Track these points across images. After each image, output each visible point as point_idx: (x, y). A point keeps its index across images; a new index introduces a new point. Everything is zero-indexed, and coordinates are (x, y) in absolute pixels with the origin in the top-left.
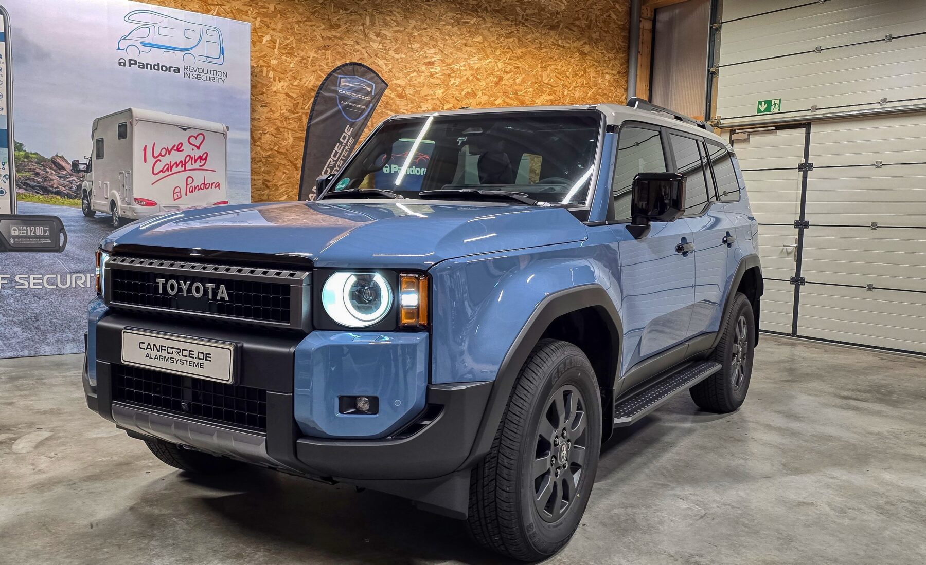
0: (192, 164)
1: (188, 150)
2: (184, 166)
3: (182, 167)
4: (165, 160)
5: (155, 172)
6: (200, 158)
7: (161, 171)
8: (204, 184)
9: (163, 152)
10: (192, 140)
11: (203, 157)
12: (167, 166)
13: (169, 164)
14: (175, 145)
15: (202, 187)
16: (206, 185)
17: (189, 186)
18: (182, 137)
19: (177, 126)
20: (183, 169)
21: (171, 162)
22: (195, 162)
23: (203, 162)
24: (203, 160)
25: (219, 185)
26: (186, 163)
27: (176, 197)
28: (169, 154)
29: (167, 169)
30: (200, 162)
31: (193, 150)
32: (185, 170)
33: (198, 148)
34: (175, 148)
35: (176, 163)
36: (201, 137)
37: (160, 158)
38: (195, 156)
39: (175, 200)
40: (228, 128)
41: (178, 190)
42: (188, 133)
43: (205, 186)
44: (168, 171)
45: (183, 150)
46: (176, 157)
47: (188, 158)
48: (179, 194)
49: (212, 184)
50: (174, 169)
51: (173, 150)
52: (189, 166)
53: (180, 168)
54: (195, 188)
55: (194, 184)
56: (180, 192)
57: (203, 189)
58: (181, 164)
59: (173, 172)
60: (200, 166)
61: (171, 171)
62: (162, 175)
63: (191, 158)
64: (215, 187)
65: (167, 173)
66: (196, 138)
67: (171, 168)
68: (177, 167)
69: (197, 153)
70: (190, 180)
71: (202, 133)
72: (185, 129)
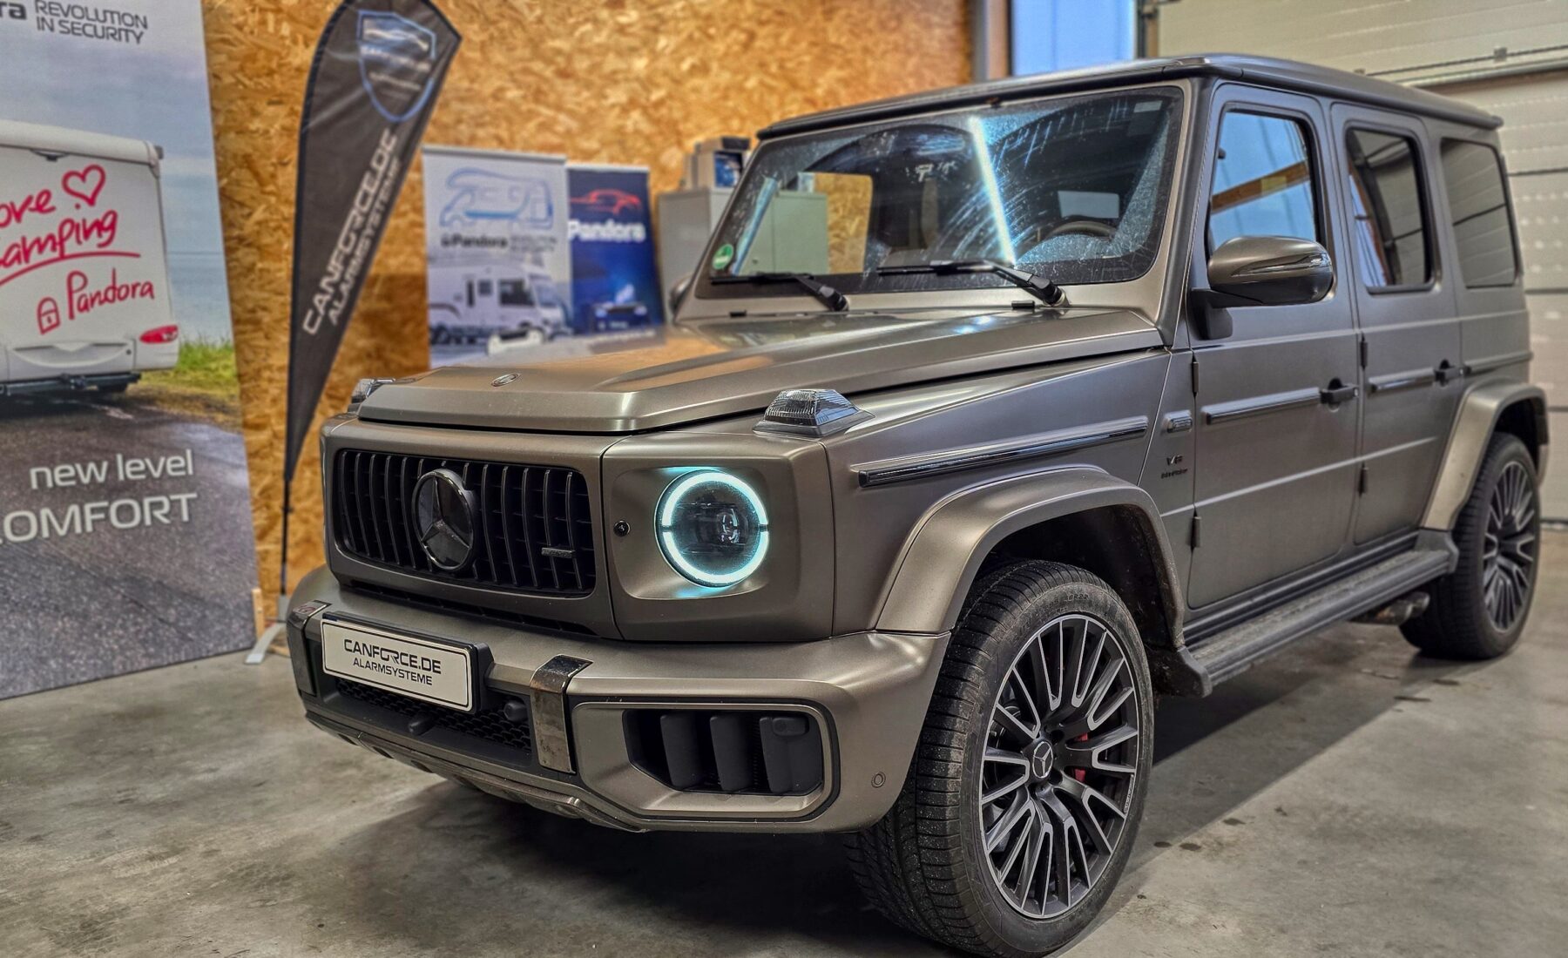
0: (79, 242)
1: (64, 207)
2: (58, 247)
3: (54, 249)
4: (10, 235)
6: (99, 225)
7: (2, 263)
8: (113, 288)
10: (74, 183)
11: (106, 224)
12: (16, 250)
13: (20, 243)
14: (29, 200)
15: (110, 294)
16: (119, 290)
17: (76, 296)
18: (48, 176)
20: (56, 254)
21: (24, 240)
22: (86, 237)
23: (106, 235)
24: (106, 229)
25: (150, 290)
26: (62, 240)
27: (46, 324)
28: (19, 220)
29: (17, 258)
30: (100, 236)
31: (78, 206)
32: (63, 257)
33: (91, 201)
34: (33, 205)
35: (37, 241)
36: (94, 177)
38: (84, 221)
39: (43, 331)
40: (159, 151)
41: (48, 306)
42: (63, 166)
43: (116, 293)
44: (19, 263)
45: (52, 209)
46: (35, 226)
47: (67, 228)
48: (53, 316)
49: (134, 287)
50: (35, 257)
51: (27, 210)
52: (71, 246)
53: (49, 254)
54: (93, 300)
55: (90, 291)
56: (56, 311)
57: (112, 301)
58: (50, 244)
59: (33, 262)
60: (101, 245)
61: (27, 260)
63: (75, 227)
64: (142, 294)
65: (16, 267)
66: (83, 177)
67: (27, 253)
68: (41, 250)
69: (90, 215)
70: (77, 282)
71: (98, 165)
72: (52, 158)
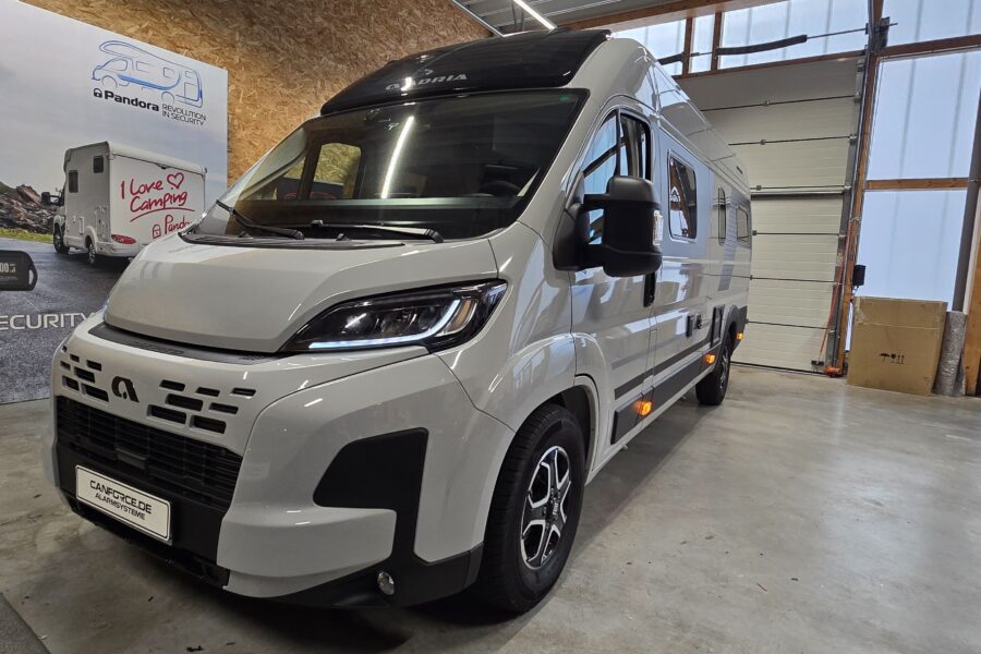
0: (172, 203)
1: (167, 188)
2: (163, 204)
4: (145, 197)
5: (134, 209)
6: (180, 197)
7: (140, 208)
8: (183, 223)
9: (142, 189)
10: (171, 179)
11: (183, 197)
12: (146, 204)
13: (148, 202)
14: (154, 183)
15: (181, 226)
17: (168, 225)
18: (162, 175)
19: (155, 163)
20: (162, 207)
21: (150, 200)
22: (174, 201)
26: (165, 202)
27: (155, 234)
28: (148, 192)
29: (147, 207)
30: (180, 201)
31: (172, 189)
33: (178, 187)
34: (154, 186)
35: (155, 201)
36: (180, 177)
37: (139, 195)
38: (174, 195)
39: (154, 238)
40: (206, 170)
41: (157, 228)
42: (168, 171)
45: (162, 189)
46: (155, 195)
47: (168, 196)
48: (158, 232)
51: (152, 188)
52: (168, 204)
53: (159, 206)
54: (175, 227)
55: (174, 223)
56: (160, 230)
58: (160, 202)
59: (152, 209)
60: (180, 205)
62: (140, 212)
65: (146, 211)
66: (175, 177)
67: (151, 205)
68: (156, 205)
69: (176, 192)
70: (169, 219)
71: (181, 173)
72: (164, 168)
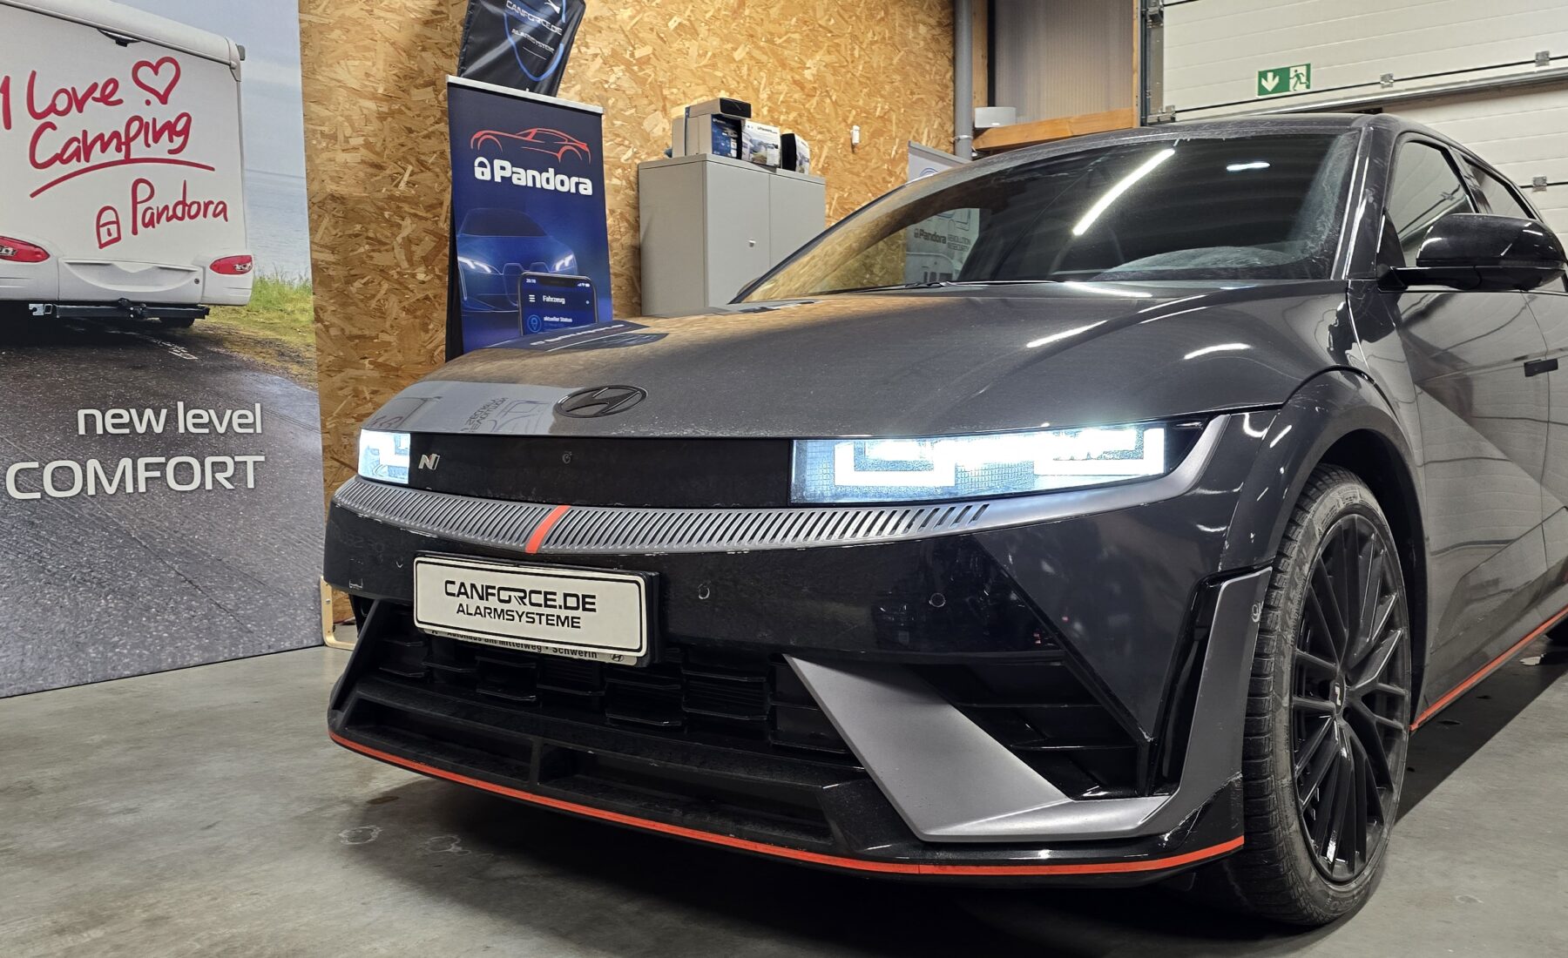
0: (148, 145)
1: (133, 101)
2: (123, 147)
3: (118, 149)
4: (70, 126)
5: (40, 160)
6: (170, 127)
7: (58, 158)
8: (183, 203)
9: (62, 102)
10: (145, 74)
11: (179, 127)
12: (75, 144)
13: (80, 137)
14: (95, 86)
15: (179, 212)
16: (190, 206)
17: (141, 208)
18: (118, 63)
19: (99, 29)
20: (121, 156)
21: (85, 133)
22: (156, 140)
23: (178, 141)
24: (178, 134)
25: (224, 210)
26: (129, 140)
27: (105, 239)
28: (80, 110)
29: (76, 154)
30: (171, 140)
31: (148, 103)
32: (128, 160)
33: (163, 99)
34: (97, 94)
35: (101, 137)
36: (168, 71)
37: (52, 118)
38: (154, 120)
39: (102, 246)
40: (241, 50)
41: (108, 216)
42: (134, 53)
43: (185, 210)
44: (79, 160)
45: (120, 102)
46: (98, 120)
47: (135, 126)
48: (113, 228)
49: (207, 205)
50: (97, 156)
51: (90, 99)
52: (138, 149)
53: (112, 154)
54: (160, 216)
55: (157, 204)
56: (117, 222)
57: (181, 219)
58: (115, 141)
59: (94, 161)
60: (171, 152)
61: (87, 160)
62: (59, 170)
63: (144, 126)
64: (215, 215)
65: (74, 166)
66: (156, 69)
67: (88, 151)
68: (103, 150)
69: (162, 114)
70: (143, 191)
71: (172, 57)
72: (122, 43)
